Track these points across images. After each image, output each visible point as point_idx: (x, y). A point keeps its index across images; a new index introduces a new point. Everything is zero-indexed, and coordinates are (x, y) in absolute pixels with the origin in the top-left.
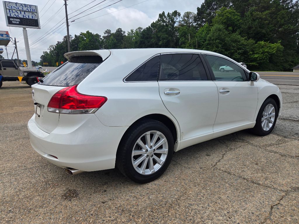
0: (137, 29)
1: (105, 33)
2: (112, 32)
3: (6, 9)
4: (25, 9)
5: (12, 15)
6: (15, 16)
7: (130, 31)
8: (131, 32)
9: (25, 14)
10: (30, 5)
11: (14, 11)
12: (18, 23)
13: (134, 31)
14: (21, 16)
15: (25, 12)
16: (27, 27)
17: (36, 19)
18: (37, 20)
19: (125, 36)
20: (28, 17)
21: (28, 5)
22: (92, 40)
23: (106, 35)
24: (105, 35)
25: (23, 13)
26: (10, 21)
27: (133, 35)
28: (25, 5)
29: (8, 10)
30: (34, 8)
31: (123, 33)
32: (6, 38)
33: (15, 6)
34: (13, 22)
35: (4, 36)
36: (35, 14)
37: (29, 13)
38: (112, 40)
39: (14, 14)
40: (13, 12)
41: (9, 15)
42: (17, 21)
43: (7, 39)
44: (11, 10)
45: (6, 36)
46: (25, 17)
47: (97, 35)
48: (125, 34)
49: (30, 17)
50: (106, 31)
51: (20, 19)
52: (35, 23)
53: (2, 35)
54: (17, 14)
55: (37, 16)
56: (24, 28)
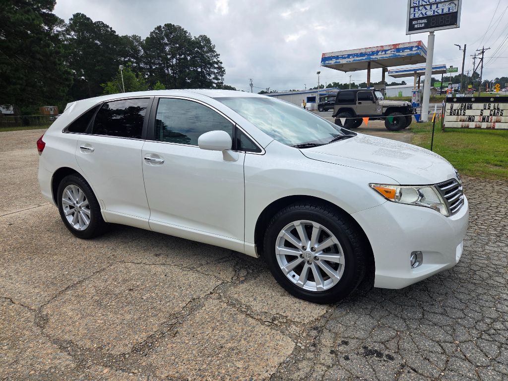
3: (411, 7)
5: (417, 16)
6: (421, 16)
9: (437, 7)
11: (421, 8)
12: (423, 25)
14: (430, 13)
15: (438, 3)
16: (437, 28)
17: (455, 11)
18: (457, 12)
20: (440, 12)
25: (434, 7)
26: (411, 28)
29: (413, 9)
32: (415, 52)
34: (416, 26)
35: (414, 49)
36: (456, 2)
37: (445, 3)
39: (420, 12)
40: (419, 10)
41: (412, 17)
42: (421, 24)
43: (417, 53)
44: (416, 8)
45: (416, 48)
46: (436, 13)
49: (446, 11)
51: (428, 18)
52: (450, 20)
53: (411, 48)
54: (424, 11)
55: (459, 6)
56: (432, 33)
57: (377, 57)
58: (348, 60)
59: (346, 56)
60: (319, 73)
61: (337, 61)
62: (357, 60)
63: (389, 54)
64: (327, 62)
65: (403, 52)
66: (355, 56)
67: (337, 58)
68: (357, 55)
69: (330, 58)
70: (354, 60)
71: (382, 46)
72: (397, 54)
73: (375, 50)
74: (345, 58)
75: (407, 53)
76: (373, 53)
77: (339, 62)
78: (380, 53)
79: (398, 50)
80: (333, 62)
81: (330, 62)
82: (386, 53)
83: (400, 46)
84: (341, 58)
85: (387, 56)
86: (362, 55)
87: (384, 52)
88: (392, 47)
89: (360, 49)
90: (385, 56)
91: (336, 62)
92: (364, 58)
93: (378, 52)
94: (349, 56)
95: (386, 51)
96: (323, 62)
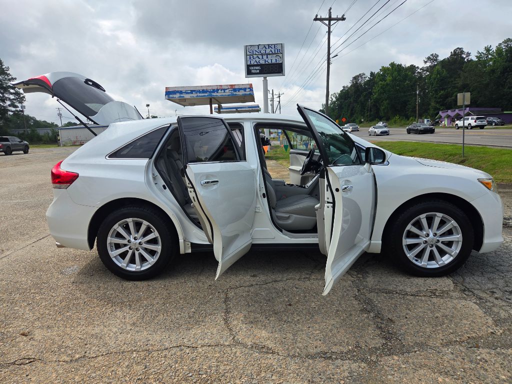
0: (500, 44)
1: (426, 62)
2: (441, 58)
3: (247, 55)
4: (268, 51)
5: (252, 63)
6: (256, 63)
7: (482, 50)
8: (485, 52)
9: (267, 58)
10: (275, 45)
11: (255, 56)
12: (258, 71)
13: (494, 48)
14: (262, 62)
15: (267, 55)
16: (269, 75)
17: (280, 62)
18: (282, 63)
19: (471, 60)
20: (270, 62)
21: (272, 45)
22: (397, 78)
23: (428, 64)
24: (425, 66)
25: (265, 57)
26: (249, 73)
27: (490, 56)
28: (269, 45)
29: (248, 57)
30: (279, 47)
31: (464, 56)
32: (248, 93)
33: (256, 49)
34: (253, 71)
35: (247, 90)
36: (281, 55)
37: (273, 55)
38: (438, 73)
39: (254, 60)
40: (254, 58)
41: (249, 63)
43: (250, 94)
44: (251, 56)
45: (250, 90)
46: (267, 63)
47: (413, 68)
48: (470, 57)
49: (274, 61)
50: (429, 58)
51: (261, 65)
52: (277, 69)
53: (245, 89)
54: (257, 60)
55: (282, 58)
56: (265, 78)
57: (217, 94)
58: (192, 95)
59: (189, 91)
60: (148, 105)
61: (181, 95)
62: (200, 96)
63: (228, 93)
64: (171, 96)
65: (239, 91)
66: (197, 92)
67: (181, 92)
68: (199, 92)
69: (174, 92)
70: (197, 96)
71: (221, 86)
72: (235, 93)
73: (215, 88)
74: (188, 93)
75: (242, 93)
76: (214, 91)
77: (184, 97)
78: (220, 91)
79: (235, 90)
80: (177, 96)
81: (174, 96)
82: (225, 92)
83: (236, 87)
84: (184, 93)
85: (227, 94)
86: (203, 91)
87: (223, 91)
88: (229, 87)
89: (201, 86)
90: (224, 94)
91: (180, 97)
92: (206, 94)
93: (218, 90)
94: (192, 92)
95: (224, 90)
96: (167, 96)
